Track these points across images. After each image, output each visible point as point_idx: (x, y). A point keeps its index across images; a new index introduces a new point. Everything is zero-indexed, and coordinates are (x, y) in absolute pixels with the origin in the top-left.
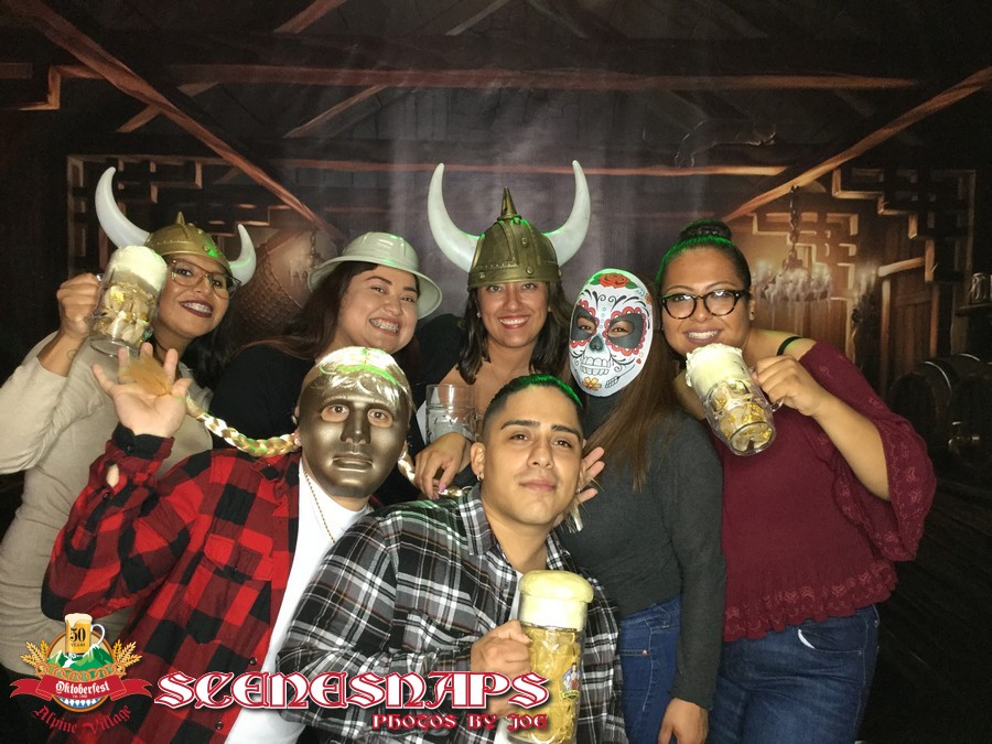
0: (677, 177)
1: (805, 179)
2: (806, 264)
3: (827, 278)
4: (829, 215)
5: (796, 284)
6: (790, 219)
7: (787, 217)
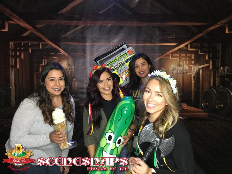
0: (152, 46)
1: (182, 46)
2: (182, 65)
3: (187, 69)
4: (188, 54)
5: (180, 70)
6: (179, 55)
7: (178, 55)
